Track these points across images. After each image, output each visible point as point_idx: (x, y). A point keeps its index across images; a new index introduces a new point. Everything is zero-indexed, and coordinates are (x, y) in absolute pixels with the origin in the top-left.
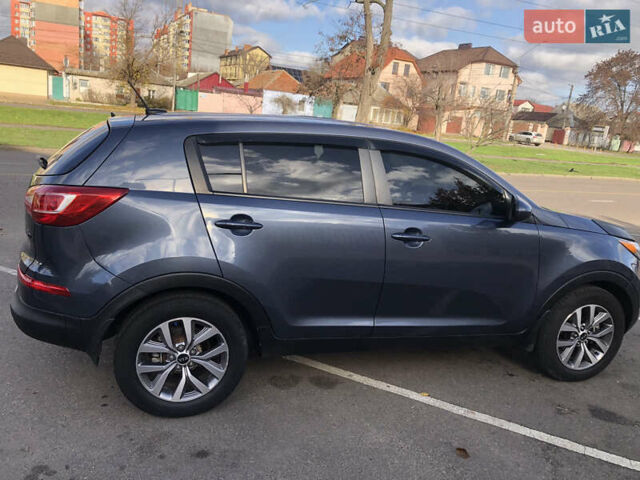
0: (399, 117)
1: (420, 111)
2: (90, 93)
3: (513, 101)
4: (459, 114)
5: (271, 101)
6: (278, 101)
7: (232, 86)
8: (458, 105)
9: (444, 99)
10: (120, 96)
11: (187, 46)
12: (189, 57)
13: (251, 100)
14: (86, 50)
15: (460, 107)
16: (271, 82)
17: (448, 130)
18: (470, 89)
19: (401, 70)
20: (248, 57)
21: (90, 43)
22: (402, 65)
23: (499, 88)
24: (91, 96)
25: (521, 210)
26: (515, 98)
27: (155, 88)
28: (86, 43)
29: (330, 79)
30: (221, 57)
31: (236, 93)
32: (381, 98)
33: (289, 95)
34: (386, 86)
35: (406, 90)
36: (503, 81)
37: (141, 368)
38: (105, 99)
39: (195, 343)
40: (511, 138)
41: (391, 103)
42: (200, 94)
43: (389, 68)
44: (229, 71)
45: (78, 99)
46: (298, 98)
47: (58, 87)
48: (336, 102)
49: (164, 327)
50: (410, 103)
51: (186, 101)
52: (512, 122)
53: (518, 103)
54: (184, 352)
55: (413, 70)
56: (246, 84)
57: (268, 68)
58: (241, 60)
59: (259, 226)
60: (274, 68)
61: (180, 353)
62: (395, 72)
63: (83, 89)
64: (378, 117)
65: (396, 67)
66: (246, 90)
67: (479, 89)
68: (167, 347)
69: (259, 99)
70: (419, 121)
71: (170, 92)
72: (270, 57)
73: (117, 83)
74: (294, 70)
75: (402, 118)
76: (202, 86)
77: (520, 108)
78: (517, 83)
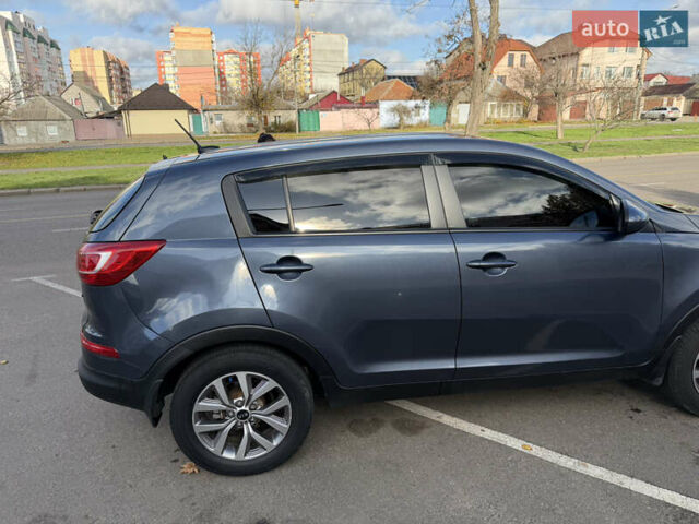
0: (518, 110)
1: (541, 100)
2: (225, 125)
3: (643, 76)
4: (582, 98)
5: (387, 111)
6: (394, 110)
7: (349, 101)
8: (581, 89)
9: (564, 85)
10: (249, 125)
11: (308, 68)
12: (310, 79)
13: (368, 113)
14: (222, 86)
15: (583, 90)
16: (386, 92)
17: (571, 117)
18: (593, 70)
19: (517, 61)
20: (364, 71)
21: (225, 79)
22: (518, 55)
23: (626, 64)
24: (226, 129)
25: (631, 220)
26: (644, 73)
27: (280, 113)
28: (221, 80)
29: (441, 81)
30: (340, 75)
31: (353, 108)
32: (498, 93)
33: (403, 103)
34: (502, 79)
35: (523, 81)
36: (630, 56)
37: (199, 427)
38: (238, 130)
39: (253, 398)
40: (643, 116)
41: (509, 96)
42: (321, 113)
43: (505, 61)
44: (347, 88)
45: (215, 133)
46: (412, 104)
47: (197, 124)
48: (450, 104)
49: (218, 384)
50: (528, 94)
51: (309, 122)
52: (643, 98)
53: (648, 78)
54: (243, 408)
55: (530, 59)
56: (363, 98)
57: (384, 79)
58: (357, 75)
59: (310, 268)
60: (389, 77)
61: (239, 409)
62: (511, 64)
63: (218, 123)
64: (496, 111)
65: (511, 58)
66: (364, 104)
67: (603, 68)
68: (224, 404)
69: (375, 110)
70: (540, 111)
71: (293, 116)
72: (385, 67)
73: (247, 113)
74: (409, 77)
75: (521, 110)
76: (322, 106)
77: (652, 83)
78: (646, 56)
